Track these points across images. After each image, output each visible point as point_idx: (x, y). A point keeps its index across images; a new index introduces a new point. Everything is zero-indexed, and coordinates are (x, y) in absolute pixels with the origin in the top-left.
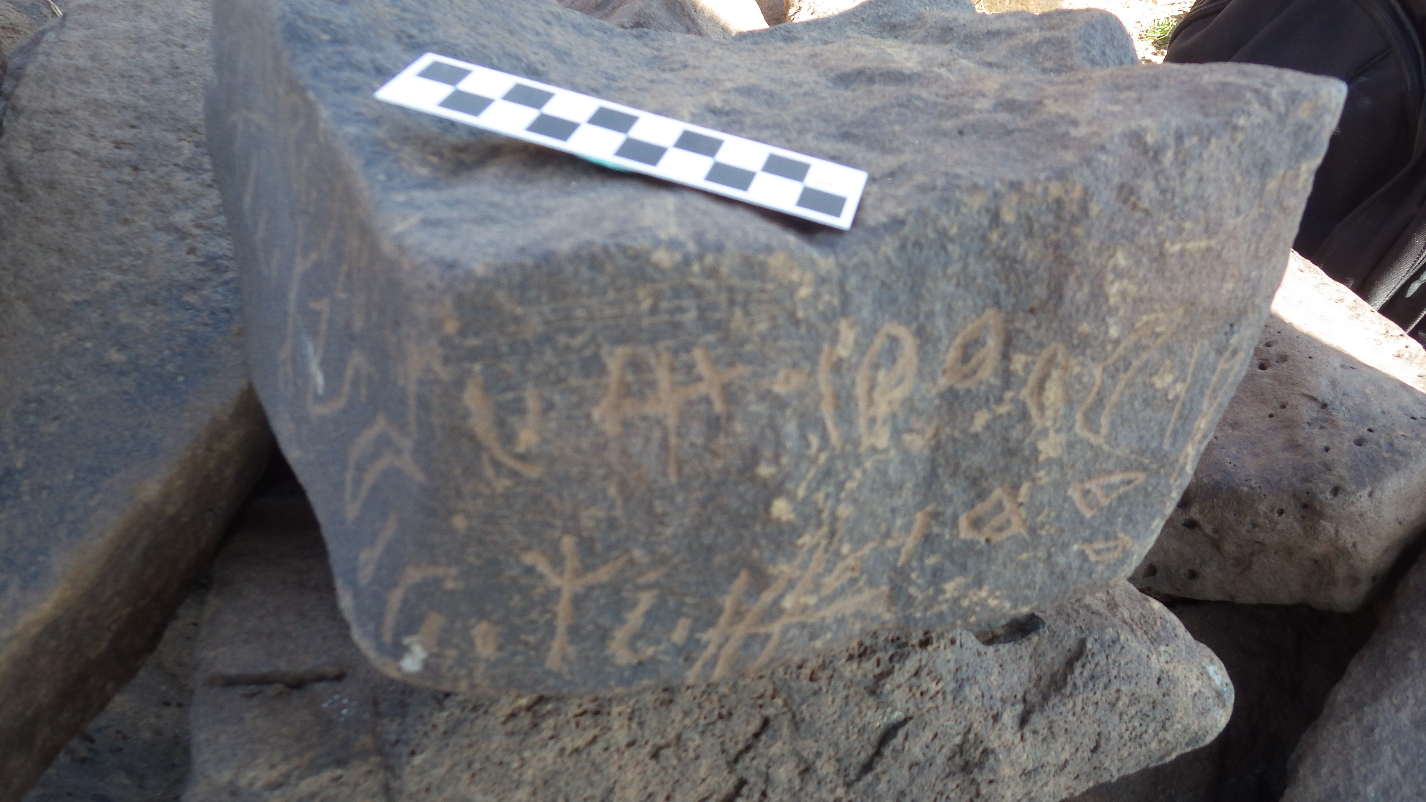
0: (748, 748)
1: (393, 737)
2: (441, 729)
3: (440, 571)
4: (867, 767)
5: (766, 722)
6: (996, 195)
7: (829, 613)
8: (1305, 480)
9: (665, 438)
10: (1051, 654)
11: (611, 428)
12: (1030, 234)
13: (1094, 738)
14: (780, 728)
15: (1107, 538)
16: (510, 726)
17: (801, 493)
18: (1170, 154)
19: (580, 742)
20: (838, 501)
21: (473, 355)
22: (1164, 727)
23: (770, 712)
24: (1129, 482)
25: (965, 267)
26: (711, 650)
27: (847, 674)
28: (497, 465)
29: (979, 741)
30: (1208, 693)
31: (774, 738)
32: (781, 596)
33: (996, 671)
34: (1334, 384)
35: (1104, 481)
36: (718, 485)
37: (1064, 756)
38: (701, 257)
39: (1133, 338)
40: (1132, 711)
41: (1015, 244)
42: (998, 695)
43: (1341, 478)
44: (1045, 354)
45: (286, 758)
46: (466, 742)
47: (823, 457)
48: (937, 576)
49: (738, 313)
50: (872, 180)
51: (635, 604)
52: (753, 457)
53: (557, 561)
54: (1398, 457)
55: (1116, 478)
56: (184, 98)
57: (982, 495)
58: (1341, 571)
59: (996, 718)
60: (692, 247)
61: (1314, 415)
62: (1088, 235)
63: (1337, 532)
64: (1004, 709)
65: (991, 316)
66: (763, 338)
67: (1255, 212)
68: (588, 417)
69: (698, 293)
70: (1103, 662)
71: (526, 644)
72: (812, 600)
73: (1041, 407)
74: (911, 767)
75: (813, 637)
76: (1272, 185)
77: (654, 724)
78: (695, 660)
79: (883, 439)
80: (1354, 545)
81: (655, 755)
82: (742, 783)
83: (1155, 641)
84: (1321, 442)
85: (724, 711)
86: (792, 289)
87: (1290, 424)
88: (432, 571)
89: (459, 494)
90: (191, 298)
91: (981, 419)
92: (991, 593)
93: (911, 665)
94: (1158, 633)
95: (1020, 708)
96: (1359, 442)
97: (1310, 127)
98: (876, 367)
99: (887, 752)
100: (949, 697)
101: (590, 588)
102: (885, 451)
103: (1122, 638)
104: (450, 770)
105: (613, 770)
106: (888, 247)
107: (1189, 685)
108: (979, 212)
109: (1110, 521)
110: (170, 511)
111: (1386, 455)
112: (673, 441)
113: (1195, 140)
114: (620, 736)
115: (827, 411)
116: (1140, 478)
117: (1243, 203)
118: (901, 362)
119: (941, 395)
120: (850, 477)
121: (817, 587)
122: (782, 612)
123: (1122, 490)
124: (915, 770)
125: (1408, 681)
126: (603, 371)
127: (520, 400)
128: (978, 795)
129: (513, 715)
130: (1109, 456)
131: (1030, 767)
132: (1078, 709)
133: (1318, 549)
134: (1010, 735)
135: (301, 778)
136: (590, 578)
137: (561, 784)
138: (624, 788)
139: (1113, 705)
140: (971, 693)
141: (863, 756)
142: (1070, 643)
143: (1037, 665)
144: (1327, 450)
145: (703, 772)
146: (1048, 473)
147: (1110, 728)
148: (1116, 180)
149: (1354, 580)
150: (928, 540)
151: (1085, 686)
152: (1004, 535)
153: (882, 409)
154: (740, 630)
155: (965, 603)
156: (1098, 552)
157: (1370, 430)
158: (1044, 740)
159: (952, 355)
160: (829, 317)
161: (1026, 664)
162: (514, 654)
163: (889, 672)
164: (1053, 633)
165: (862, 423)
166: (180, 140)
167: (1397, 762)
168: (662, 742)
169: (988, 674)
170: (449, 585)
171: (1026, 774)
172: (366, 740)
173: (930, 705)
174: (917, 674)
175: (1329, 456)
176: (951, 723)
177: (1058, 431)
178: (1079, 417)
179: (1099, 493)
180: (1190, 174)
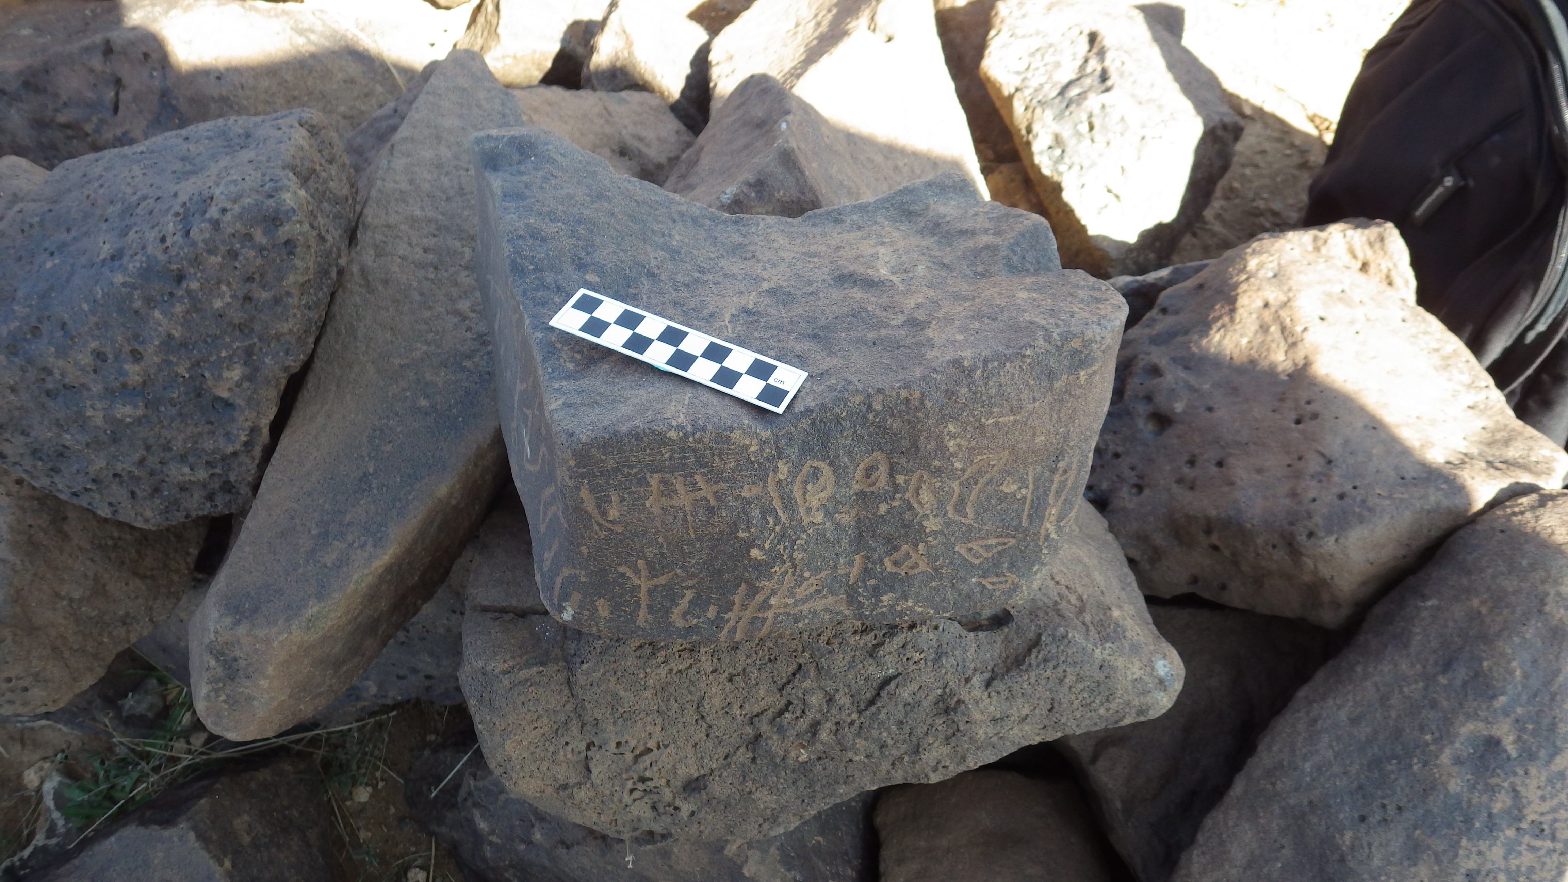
0: (789, 682)
1: (572, 652)
2: (598, 650)
3: (578, 572)
4: (872, 702)
5: (800, 666)
6: (869, 395)
7: (805, 608)
8: (1291, 524)
9: (685, 516)
10: (1016, 642)
11: (656, 510)
12: (893, 415)
13: (1049, 701)
14: (808, 671)
15: (997, 575)
16: (638, 653)
17: (767, 546)
18: (979, 372)
19: (681, 667)
20: (794, 550)
21: (583, 476)
22: (1107, 700)
23: (802, 661)
24: (1005, 544)
25: (855, 432)
26: (732, 623)
27: (852, 642)
28: (599, 525)
29: (952, 694)
30: (1147, 679)
31: (805, 677)
32: (769, 598)
33: (972, 650)
34: (1347, 442)
35: (984, 543)
36: (718, 540)
37: (1025, 712)
38: (693, 434)
39: (976, 467)
40: (1080, 686)
41: (884, 420)
42: (972, 666)
43: (1317, 525)
44: (916, 475)
45: (513, 658)
46: (612, 659)
47: (778, 528)
48: (876, 592)
49: (717, 459)
50: (810, 376)
51: (683, 596)
52: (735, 528)
53: (637, 572)
54: (1365, 513)
55: (992, 541)
56: (466, 213)
57: (896, 548)
58: (1325, 597)
59: (967, 680)
60: (689, 428)
61: (1319, 469)
62: (927, 416)
63: (1316, 567)
64: (974, 675)
65: (878, 455)
66: (733, 471)
67: (1049, 398)
68: (644, 504)
69: (694, 450)
70: (1054, 651)
71: (626, 612)
72: (790, 601)
73: (920, 503)
74: (905, 706)
75: (796, 621)
76: (1057, 385)
77: (727, 661)
78: (723, 628)
79: (819, 518)
80: (1332, 578)
81: (730, 680)
82: (789, 703)
83: (1105, 639)
84: (1312, 494)
85: (772, 658)
86: (746, 448)
87: (1298, 475)
88: (573, 571)
89: (583, 537)
90: (467, 364)
91: (883, 508)
92: (915, 604)
93: (899, 640)
94: (1108, 634)
95: (987, 675)
96: (1341, 497)
97: (1081, 352)
98: (806, 482)
99: (884, 694)
100: (930, 663)
101: (656, 586)
102: (824, 524)
103: (1070, 635)
104: (604, 674)
105: (703, 685)
106: (805, 424)
107: (1128, 672)
108: (859, 405)
109: (997, 564)
110: (453, 502)
111: (1357, 510)
112: (689, 518)
113: (996, 364)
114: (707, 666)
115: (777, 504)
116: (1013, 542)
117: (1038, 395)
118: (822, 480)
119: (856, 494)
120: (799, 538)
121: (792, 595)
122: (771, 606)
123: (1000, 548)
124: (909, 708)
125: (1350, 688)
126: (648, 484)
127: (609, 496)
128: (958, 730)
129: (641, 646)
130: (980, 530)
131: (998, 716)
132: (1033, 680)
133: (1307, 578)
134: (977, 693)
135: (520, 669)
136: (655, 581)
137: (672, 690)
138: (711, 697)
139: (1061, 681)
140: (948, 662)
141: (868, 695)
142: (1031, 635)
143: (1006, 648)
144: (1314, 500)
145: (762, 692)
146: (935, 539)
147: (1061, 696)
148: (943, 387)
149: (1336, 604)
150: (866, 572)
151: (1038, 665)
152: (916, 571)
153: (815, 503)
154: (747, 615)
155: (899, 609)
156: (993, 584)
157: (1355, 488)
158: (1007, 698)
159: (859, 474)
160: (772, 459)
161: (998, 647)
162: (620, 616)
163: (883, 644)
164: (1019, 627)
165: (802, 511)
166: (463, 246)
167: (1331, 747)
168: (735, 672)
169: (965, 651)
170: (582, 579)
171: (995, 720)
172: (557, 651)
173: (915, 667)
174: (903, 646)
175: (1313, 506)
176: (932, 680)
177: (935, 516)
178: (950, 508)
179: (981, 551)
180: (991, 383)
